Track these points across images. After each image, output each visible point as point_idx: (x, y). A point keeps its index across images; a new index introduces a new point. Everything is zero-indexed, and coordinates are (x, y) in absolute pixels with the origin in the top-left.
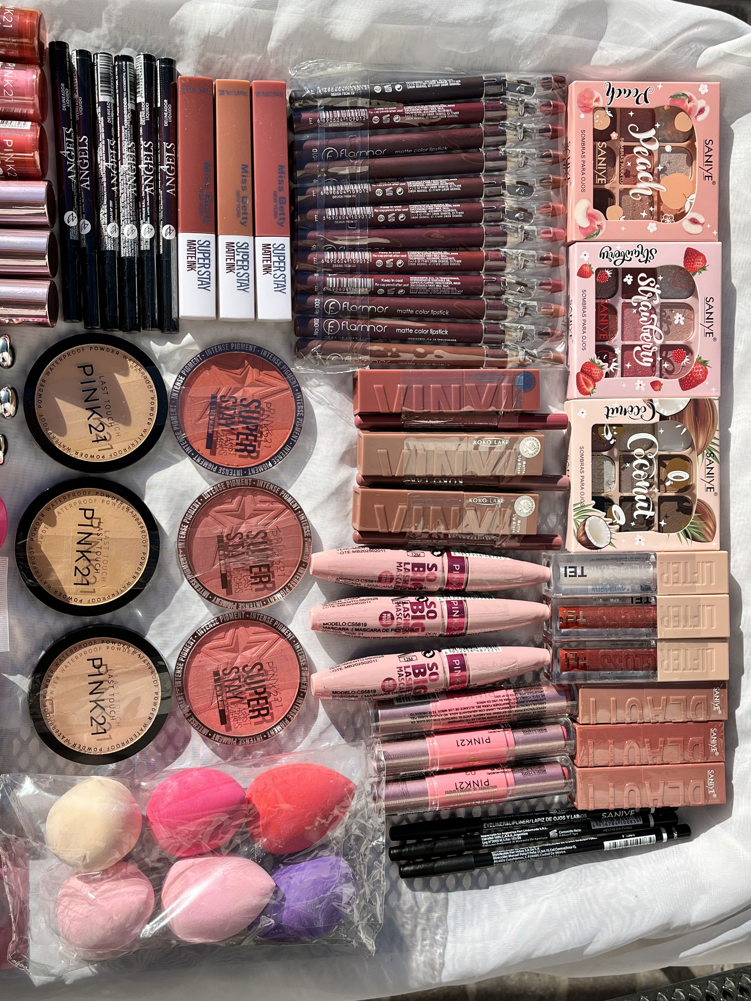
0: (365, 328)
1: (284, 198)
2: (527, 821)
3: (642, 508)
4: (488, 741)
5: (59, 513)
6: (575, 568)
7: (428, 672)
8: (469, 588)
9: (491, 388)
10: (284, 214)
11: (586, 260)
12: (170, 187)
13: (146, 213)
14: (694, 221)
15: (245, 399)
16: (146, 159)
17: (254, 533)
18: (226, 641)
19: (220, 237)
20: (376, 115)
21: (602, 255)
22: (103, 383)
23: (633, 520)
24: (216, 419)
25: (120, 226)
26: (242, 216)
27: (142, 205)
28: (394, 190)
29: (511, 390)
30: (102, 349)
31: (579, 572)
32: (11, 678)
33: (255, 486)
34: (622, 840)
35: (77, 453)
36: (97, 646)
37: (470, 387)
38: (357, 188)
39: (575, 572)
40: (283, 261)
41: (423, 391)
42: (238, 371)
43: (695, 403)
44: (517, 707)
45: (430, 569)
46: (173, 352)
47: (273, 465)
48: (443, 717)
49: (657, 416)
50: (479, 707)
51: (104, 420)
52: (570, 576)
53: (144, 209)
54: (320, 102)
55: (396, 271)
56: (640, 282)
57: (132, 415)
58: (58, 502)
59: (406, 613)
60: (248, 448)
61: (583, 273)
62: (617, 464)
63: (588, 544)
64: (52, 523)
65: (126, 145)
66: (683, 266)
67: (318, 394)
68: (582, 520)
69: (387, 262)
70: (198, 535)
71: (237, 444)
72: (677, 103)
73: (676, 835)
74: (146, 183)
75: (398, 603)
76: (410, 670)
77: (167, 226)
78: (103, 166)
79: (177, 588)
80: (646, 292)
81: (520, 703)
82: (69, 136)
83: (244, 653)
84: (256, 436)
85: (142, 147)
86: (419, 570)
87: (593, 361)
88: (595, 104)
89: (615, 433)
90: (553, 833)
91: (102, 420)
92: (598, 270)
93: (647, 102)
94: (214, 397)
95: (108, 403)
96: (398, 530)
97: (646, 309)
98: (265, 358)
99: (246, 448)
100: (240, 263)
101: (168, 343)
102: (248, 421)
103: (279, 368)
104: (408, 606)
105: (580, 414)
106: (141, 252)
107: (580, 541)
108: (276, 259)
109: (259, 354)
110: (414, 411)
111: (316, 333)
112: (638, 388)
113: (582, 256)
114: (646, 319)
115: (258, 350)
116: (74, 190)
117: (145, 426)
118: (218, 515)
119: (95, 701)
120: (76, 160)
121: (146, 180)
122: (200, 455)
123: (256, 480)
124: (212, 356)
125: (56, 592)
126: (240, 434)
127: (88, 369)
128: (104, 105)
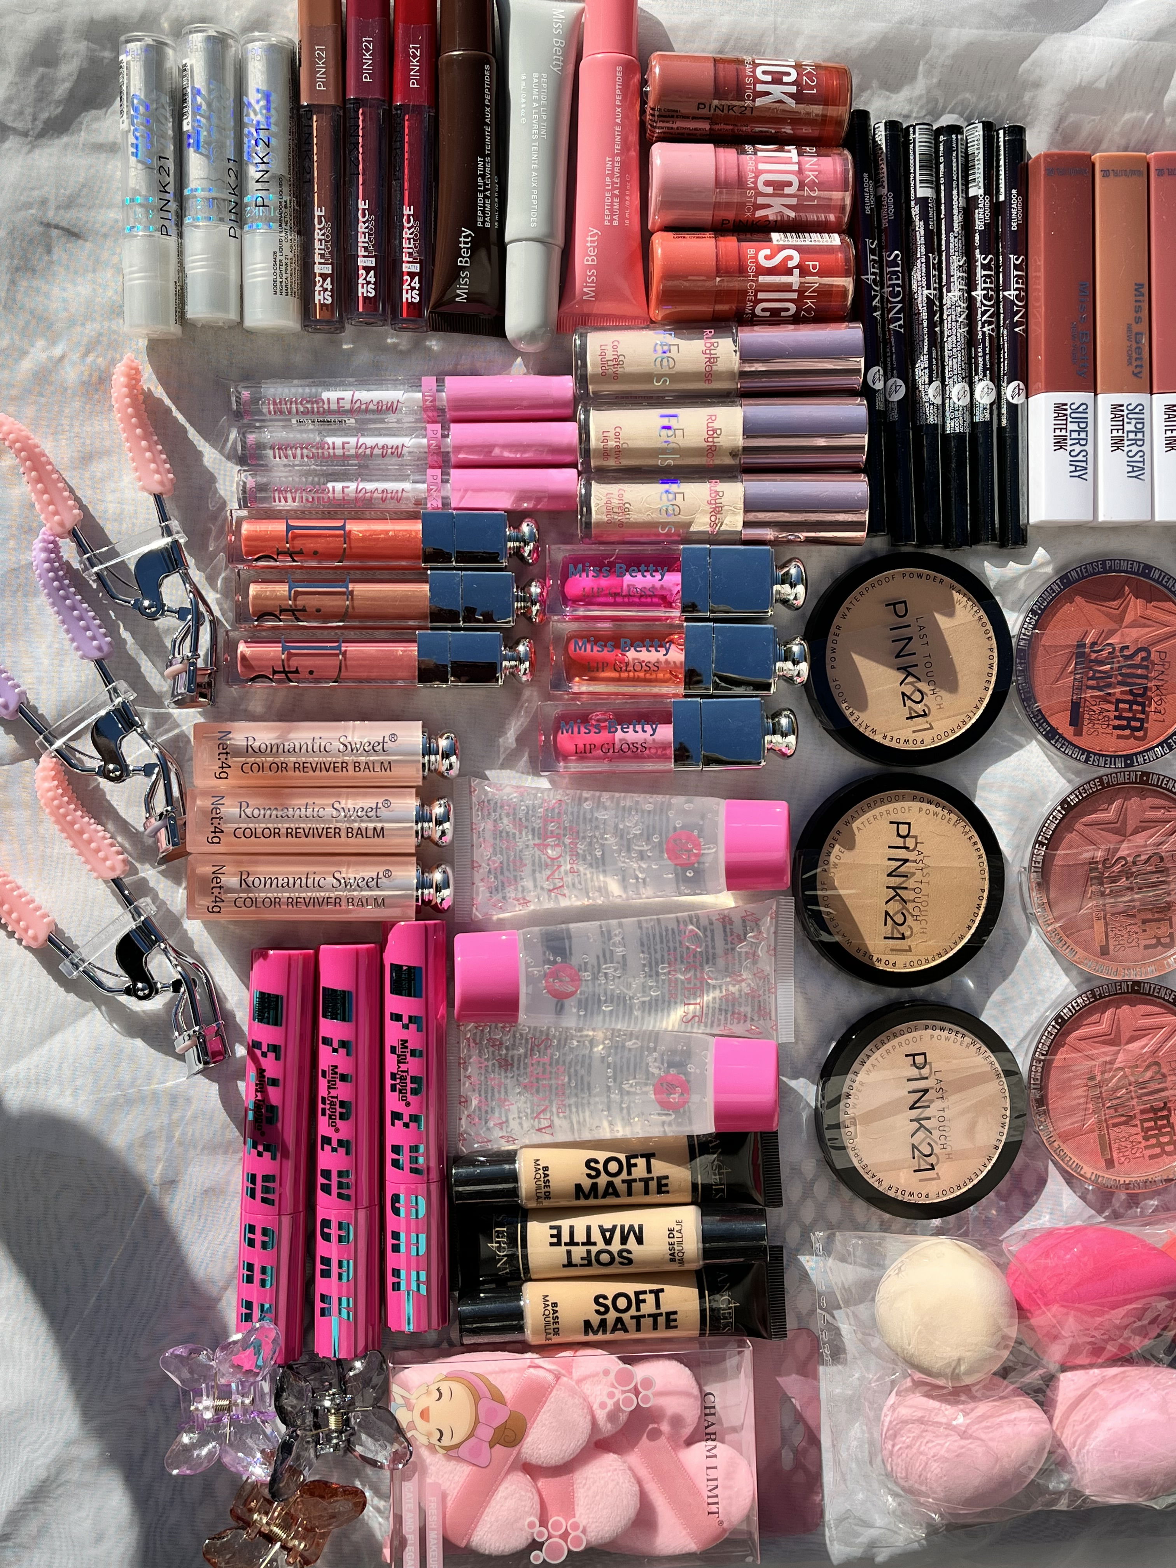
5: (859, 829)
12: (1018, 324)
13: (984, 364)
15: (1127, 647)
16: (985, 282)
17: (1144, 857)
18: (1104, 1027)
19: (1100, 397)
22: (922, 628)
24: (1085, 679)
25: (944, 385)
26: (1135, 364)
27: (976, 352)
30: (920, 576)
32: (793, 1083)
33: (1146, 783)
35: (885, 737)
36: (917, 1034)
42: (1114, 604)
46: (1016, 579)
47: (1170, 749)
51: (922, 686)
53: (980, 359)
57: (959, 676)
58: (860, 812)
60: (1133, 723)
64: (850, 845)
65: (957, 261)
70: (1058, 861)
71: (1116, 718)
74: (984, 318)
77: (1015, 384)
78: (922, 295)
79: (1023, 944)
82: (873, 252)
83: (1130, 1047)
84: (1143, 705)
85: (979, 264)
91: (920, 685)
94: (1081, 645)
95: (928, 659)
98: (1157, 581)
99: (1129, 723)
100: (1132, 436)
101: (1011, 564)
102: (1129, 680)
106: (973, 425)
109: (1147, 576)
115: (1146, 569)
116: (880, 334)
117: (980, 692)
118: (1088, 831)
119: (917, 1120)
120: (882, 288)
121: (983, 314)
122: (1061, 736)
123: (1146, 774)
124: (1077, 581)
125: (859, 950)
126: (1119, 701)
127: (900, 608)
128: (923, 202)
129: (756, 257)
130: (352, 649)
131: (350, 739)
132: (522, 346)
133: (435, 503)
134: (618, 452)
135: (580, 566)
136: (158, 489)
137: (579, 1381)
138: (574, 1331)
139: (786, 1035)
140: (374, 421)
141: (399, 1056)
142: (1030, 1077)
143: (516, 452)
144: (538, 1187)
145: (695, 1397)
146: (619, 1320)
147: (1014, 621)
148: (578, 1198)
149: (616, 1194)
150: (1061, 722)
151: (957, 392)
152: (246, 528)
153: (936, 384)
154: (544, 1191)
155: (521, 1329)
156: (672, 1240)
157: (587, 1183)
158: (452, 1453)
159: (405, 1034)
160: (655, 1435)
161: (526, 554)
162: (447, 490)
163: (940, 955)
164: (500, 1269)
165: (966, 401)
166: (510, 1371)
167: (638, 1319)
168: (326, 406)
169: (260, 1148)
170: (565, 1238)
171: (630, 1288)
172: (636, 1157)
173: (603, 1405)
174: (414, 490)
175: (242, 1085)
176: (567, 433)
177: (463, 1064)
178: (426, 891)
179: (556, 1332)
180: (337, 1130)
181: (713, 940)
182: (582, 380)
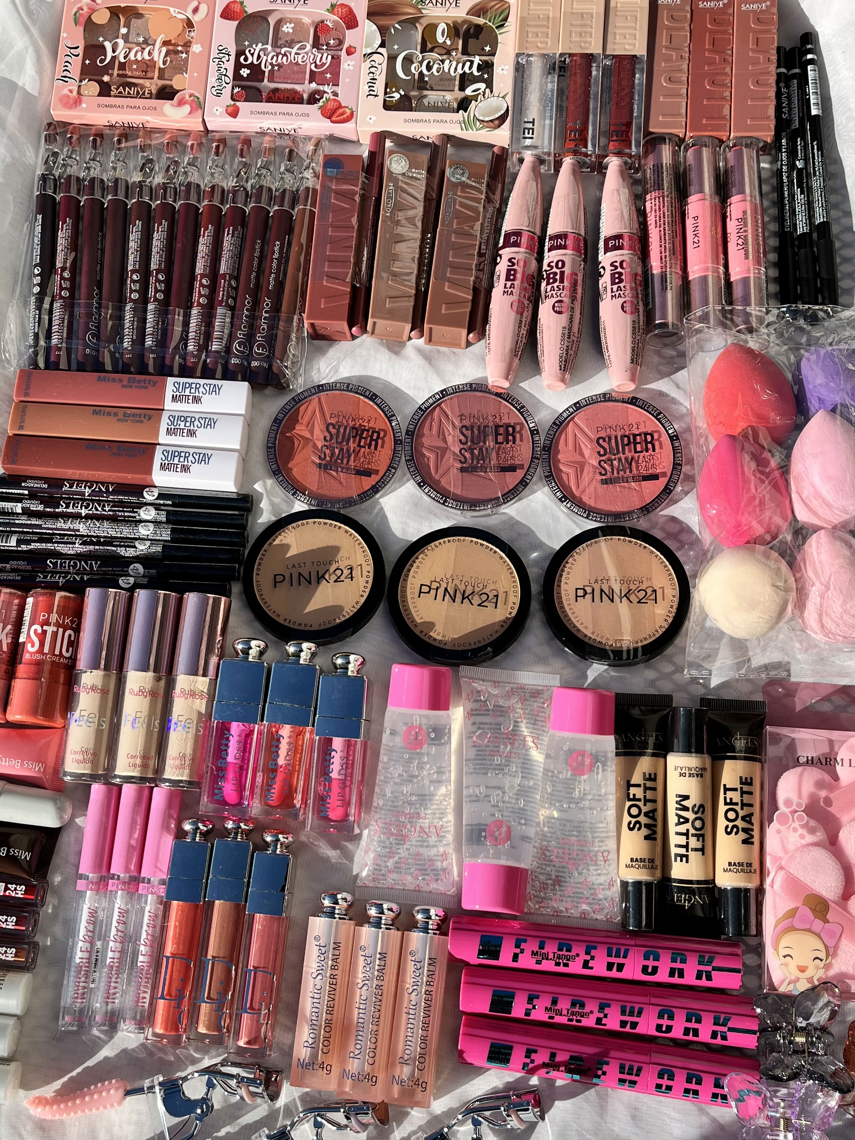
0: (265, 318)
1: (129, 379)
2: (786, 189)
3: (470, 67)
4: (696, 218)
5: (421, 618)
6: (525, 129)
7: (619, 270)
8: (538, 231)
9: (335, 199)
10: (145, 380)
11: (221, 110)
12: (107, 489)
13: (129, 512)
14: (196, 10)
15: (325, 437)
16: (77, 507)
17: (462, 437)
18: (571, 471)
19: (160, 442)
20: (60, 292)
21: (218, 95)
22: (294, 566)
23: (482, 75)
24: (342, 465)
25: (139, 539)
26: (143, 419)
27: (121, 516)
28: (134, 281)
29: (339, 180)
30: (260, 564)
31: (530, 126)
32: (590, 680)
33: (413, 432)
34: (812, 97)
35: (362, 596)
36: (563, 593)
37: (333, 218)
38: (128, 316)
39: (529, 129)
40: (190, 385)
41: (332, 261)
42: (296, 443)
43: (371, 15)
44: (663, 189)
45: (513, 264)
46: (272, 504)
47: (394, 415)
48: (668, 259)
49: (380, 50)
50: (660, 226)
51: (331, 569)
52: (533, 134)
53: (126, 514)
54: (42, 343)
55: (213, 288)
56: (249, 62)
57: (329, 544)
58: (409, 616)
59: (556, 289)
60: (375, 437)
61: (234, 113)
62: (425, 92)
63: (502, 119)
64: (431, 625)
65: (61, 524)
66: (237, 22)
67: (327, 371)
68: (478, 123)
69: (203, 293)
70: (458, 492)
71: (369, 448)
72: (83, 20)
73: (809, 46)
74: (100, 509)
75: (546, 297)
76: (615, 287)
77: (145, 494)
78: (78, 548)
79: (512, 518)
80: (259, 57)
81: (659, 186)
82: (45, 577)
83: (586, 456)
84: (363, 431)
85: (65, 510)
86: (514, 275)
87: (321, 108)
88: (75, 93)
89: (394, 90)
90: (799, 164)
91: (331, 571)
92: (233, 99)
93: (78, 47)
94: (320, 466)
95: (315, 564)
96: (471, 292)
97: (275, 58)
98: (285, 416)
99: (374, 440)
100: (188, 424)
101: (261, 506)
102: (347, 436)
103: (297, 403)
104: (549, 287)
105: (371, 122)
106: (168, 522)
107: (499, 126)
108: (188, 390)
109: (281, 421)
110: (351, 271)
111: (265, 365)
112: (351, 68)
113: (218, 113)
114: (285, 58)
115: (277, 421)
116: (100, 576)
117: (342, 531)
118: (440, 471)
119: (621, 598)
120: (70, 573)
121: (97, 510)
122: (377, 483)
123: (407, 432)
124: (278, 465)
125: (502, 626)
126: (359, 445)
127: (279, 578)
128: (19, 542)
129: (31, 653)
130: (252, 962)
131: (314, 971)
132: (67, 817)
133: (162, 891)
134: (145, 757)
135: (216, 791)
136: (121, 1092)
137: (786, 851)
138: (750, 853)
139: (554, 681)
140: (101, 927)
141: (543, 959)
142: (600, 522)
143: (136, 828)
144: (644, 867)
145: (804, 770)
146: (743, 818)
147: (299, 506)
148: (655, 839)
149: (654, 811)
150: (368, 482)
151: (143, 531)
152: (159, 1030)
153: (137, 544)
154: (649, 863)
155: (747, 890)
156: (687, 775)
157: (644, 831)
158: (831, 951)
159: (528, 953)
160: (828, 801)
161: (205, 829)
162: (155, 880)
163: (511, 573)
164: (704, 902)
165: (151, 526)
166: (775, 902)
167: (743, 805)
168: (84, 961)
169: (600, 1072)
170: (683, 851)
171: (722, 808)
172: (629, 794)
173: (802, 837)
174: (151, 904)
175: (559, 1083)
176: (128, 791)
177: (557, 913)
178: (430, 927)
179: (750, 865)
180: (592, 1012)
181: (486, 724)
182: (94, 777)
